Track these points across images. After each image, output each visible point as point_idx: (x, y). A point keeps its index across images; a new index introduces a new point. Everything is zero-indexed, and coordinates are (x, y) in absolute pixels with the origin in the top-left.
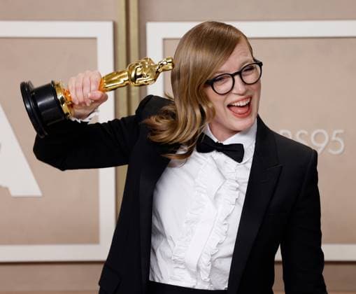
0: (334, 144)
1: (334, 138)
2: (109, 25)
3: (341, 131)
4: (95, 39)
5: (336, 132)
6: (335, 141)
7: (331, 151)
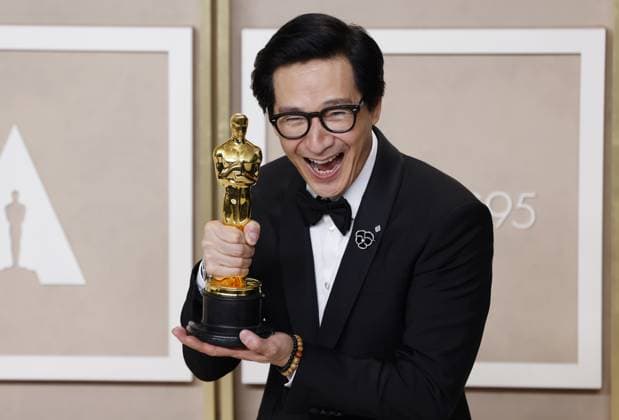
0: (520, 214)
1: (520, 205)
2: (187, 33)
3: (532, 195)
4: (165, 53)
5: (524, 195)
6: (522, 209)
7: (515, 224)
